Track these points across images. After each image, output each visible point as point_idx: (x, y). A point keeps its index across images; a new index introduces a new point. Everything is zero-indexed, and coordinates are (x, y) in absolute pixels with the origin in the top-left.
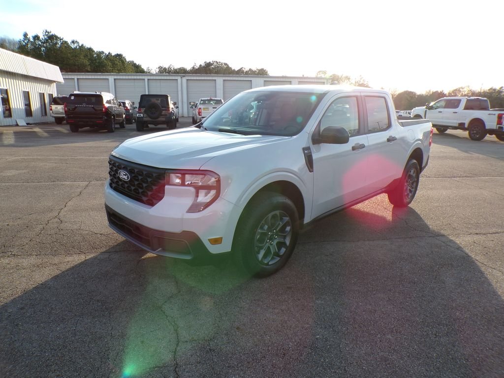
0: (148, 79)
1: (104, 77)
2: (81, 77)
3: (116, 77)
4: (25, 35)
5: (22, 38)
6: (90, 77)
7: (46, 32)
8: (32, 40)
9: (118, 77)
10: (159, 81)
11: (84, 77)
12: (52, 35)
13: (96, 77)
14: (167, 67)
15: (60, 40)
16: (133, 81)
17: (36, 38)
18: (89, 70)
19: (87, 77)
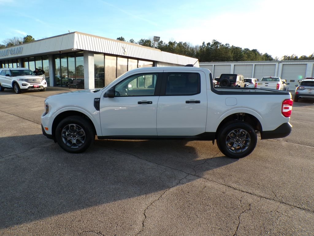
0: (255, 65)
1: (229, 64)
2: (216, 64)
3: (235, 64)
4: (204, 43)
5: (202, 45)
6: (221, 64)
7: (214, 40)
8: (206, 45)
9: (237, 64)
10: (262, 66)
11: (218, 64)
12: (217, 42)
13: (224, 64)
14: (290, 56)
15: (220, 44)
16: (246, 66)
17: (209, 44)
18: (232, 60)
19: (220, 64)
